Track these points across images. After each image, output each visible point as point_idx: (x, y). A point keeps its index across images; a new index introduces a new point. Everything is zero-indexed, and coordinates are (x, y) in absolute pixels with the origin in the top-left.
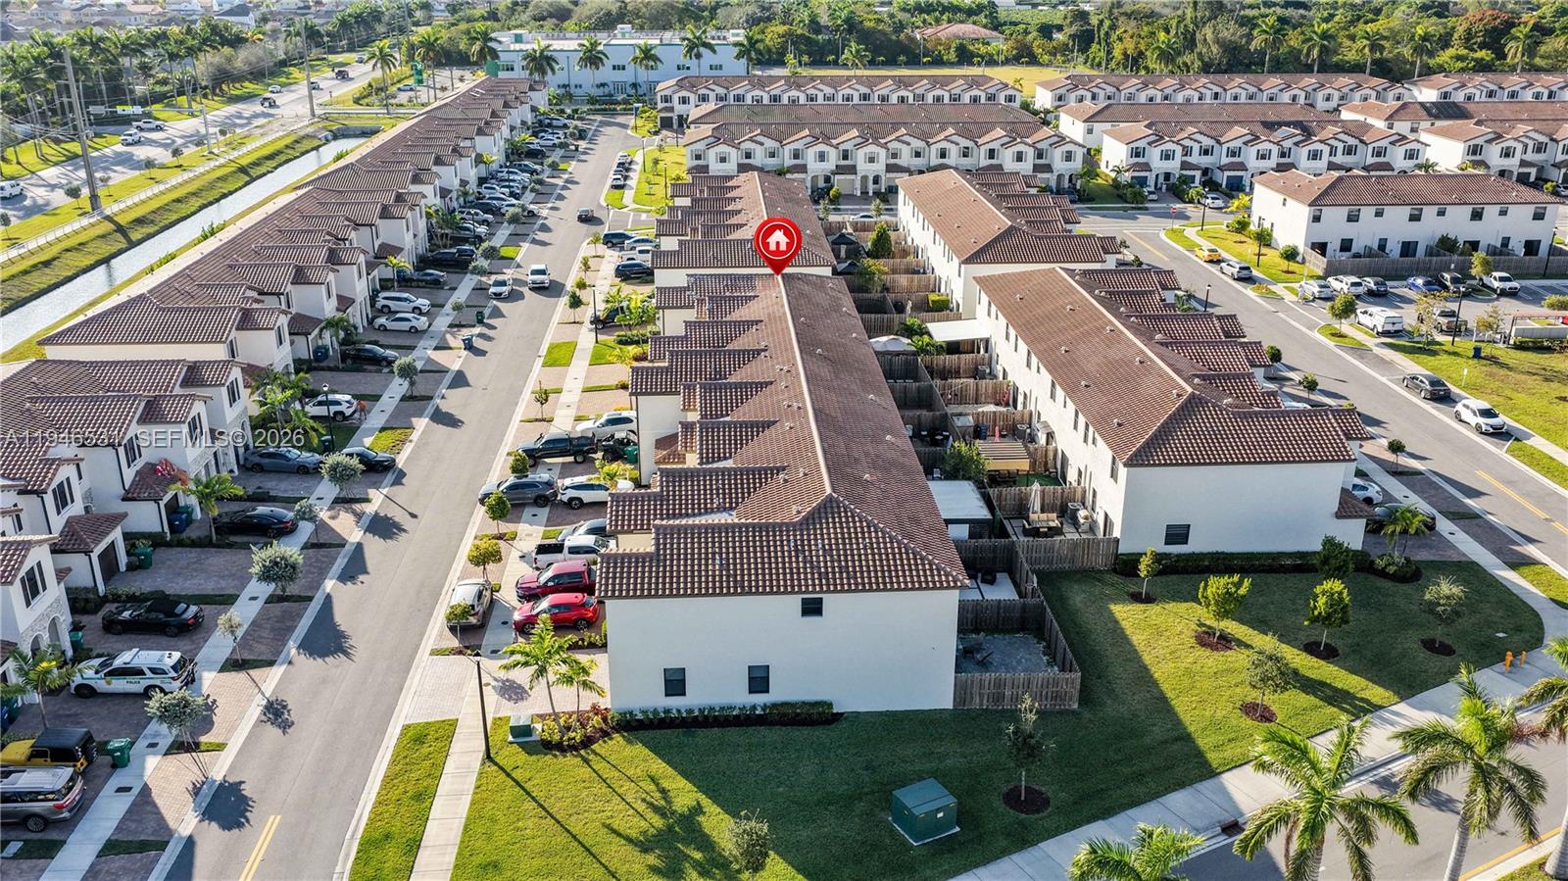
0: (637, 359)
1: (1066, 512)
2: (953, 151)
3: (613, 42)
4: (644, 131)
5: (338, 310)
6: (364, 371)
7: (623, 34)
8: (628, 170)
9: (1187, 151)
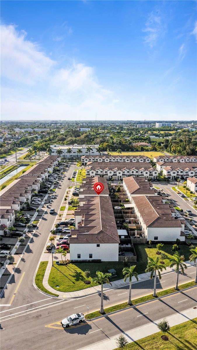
0: (75, 210)
1: (141, 235)
2: (135, 172)
3: (74, 148)
4: (78, 166)
5: (26, 200)
6: (30, 211)
7: (75, 146)
8: (75, 174)
9: (178, 172)
